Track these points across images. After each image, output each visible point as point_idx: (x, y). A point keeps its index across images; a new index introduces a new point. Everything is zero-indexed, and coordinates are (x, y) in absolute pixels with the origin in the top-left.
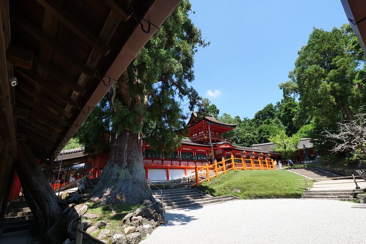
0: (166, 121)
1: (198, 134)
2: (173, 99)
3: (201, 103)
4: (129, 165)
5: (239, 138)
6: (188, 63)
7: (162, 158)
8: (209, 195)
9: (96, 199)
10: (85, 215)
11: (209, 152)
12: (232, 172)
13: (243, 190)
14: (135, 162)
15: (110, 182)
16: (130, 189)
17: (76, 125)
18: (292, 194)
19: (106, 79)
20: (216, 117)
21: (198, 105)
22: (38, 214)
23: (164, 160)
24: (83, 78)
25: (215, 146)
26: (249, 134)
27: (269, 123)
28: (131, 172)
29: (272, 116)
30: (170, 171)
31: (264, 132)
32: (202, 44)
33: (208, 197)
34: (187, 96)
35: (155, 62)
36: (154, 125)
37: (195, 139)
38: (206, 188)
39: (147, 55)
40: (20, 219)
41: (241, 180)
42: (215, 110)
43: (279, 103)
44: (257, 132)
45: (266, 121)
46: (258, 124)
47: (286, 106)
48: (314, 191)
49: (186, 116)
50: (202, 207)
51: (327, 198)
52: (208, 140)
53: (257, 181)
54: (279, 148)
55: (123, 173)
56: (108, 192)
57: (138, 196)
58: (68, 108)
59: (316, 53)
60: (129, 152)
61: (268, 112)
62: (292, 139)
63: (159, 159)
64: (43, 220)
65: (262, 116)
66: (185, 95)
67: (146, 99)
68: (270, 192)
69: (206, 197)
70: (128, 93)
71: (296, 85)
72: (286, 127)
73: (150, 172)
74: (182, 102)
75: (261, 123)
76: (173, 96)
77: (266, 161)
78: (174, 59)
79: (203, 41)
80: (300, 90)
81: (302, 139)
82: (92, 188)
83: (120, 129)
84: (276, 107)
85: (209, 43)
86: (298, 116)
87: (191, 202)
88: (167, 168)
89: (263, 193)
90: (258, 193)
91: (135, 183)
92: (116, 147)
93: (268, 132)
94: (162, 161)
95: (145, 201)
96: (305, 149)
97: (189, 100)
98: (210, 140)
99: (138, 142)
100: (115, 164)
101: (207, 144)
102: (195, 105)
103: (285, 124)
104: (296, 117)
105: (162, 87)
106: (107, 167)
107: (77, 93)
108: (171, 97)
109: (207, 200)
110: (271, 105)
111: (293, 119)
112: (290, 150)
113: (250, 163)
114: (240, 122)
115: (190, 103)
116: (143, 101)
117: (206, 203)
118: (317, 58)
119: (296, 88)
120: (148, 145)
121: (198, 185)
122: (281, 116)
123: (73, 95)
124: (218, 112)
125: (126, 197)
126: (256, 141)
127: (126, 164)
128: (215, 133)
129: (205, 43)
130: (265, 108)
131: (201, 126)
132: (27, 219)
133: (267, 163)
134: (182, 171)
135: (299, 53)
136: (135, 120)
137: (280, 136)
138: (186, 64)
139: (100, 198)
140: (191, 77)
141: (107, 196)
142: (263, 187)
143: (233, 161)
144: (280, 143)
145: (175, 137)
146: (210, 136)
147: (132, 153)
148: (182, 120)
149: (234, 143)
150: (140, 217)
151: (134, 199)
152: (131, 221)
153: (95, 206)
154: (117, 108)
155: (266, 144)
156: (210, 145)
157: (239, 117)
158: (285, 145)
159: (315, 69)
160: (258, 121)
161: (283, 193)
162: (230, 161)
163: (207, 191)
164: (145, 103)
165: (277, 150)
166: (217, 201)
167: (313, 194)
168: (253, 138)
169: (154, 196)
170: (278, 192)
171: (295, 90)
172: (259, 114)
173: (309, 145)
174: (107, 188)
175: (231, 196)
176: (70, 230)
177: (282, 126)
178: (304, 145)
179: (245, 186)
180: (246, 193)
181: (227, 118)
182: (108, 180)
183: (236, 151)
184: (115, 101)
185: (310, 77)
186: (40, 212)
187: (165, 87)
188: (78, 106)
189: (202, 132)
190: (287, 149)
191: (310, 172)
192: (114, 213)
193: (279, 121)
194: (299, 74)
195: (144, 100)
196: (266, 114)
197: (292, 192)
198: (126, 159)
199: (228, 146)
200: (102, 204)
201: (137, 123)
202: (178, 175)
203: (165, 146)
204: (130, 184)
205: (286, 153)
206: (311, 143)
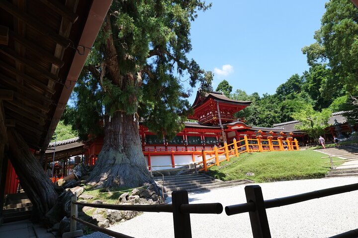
0: (166, 102)
1: (206, 115)
2: (171, 76)
3: (204, 77)
4: (126, 148)
5: (257, 118)
6: (183, 31)
7: (166, 144)
8: (219, 180)
9: (94, 183)
10: (81, 196)
11: (219, 135)
12: (246, 154)
13: (258, 173)
14: (132, 145)
15: (106, 166)
16: (128, 172)
17: (62, 103)
18: (315, 174)
19: (80, 48)
20: (228, 95)
21: (201, 80)
22: (36, 201)
23: (168, 146)
24: (59, 50)
25: (226, 128)
26: (269, 113)
27: (293, 97)
28: (128, 156)
29: (298, 89)
30: (176, 158)
31: (288, 109)
32: (202, 7)
33: (217, 182)
34: (187, 70)
35: (143, 33)
36: (152, 105)
37: (203, 121)
38: (216, 172)
39: (133, 25)
40: (20, 210)
41: (256, 163)
42: (228, 87)
43: (306, 72)
44: (279, 110)
45: (290, 95)
46: (280, 100)
47: (315, 75)
48: (341, 169)
49: (187, 93)
50: (209, 191)
51: (355, 175)
52: (218, 121)
53: (274, 163)
54: (304, 125)
55: (120, 157)
56: (105, 176)
57: (137, 179)
58: (51, 85)
59: (347, 3)
60: (125, 135)
61: (293, 84)
62: (321, 114)
63: (162, 144)
64: (41, 206)
65: (286, 90)
66: (184, 69)
67: (139, 77)
68: (289, 173)
69: (215, 182)
70: (118, 71)
71: (322, 47)
72: (315, 101)
73: (153, 159)
74: (181, 78)
75: (285, 99)
76: (171, 71)
77: (288, 141)
78: (166, 28)
79: (203, 3)
80: (328, 52)
81: (335, 114)
82: (89, 175)
83: (113, 111)
84: (302, 78)
85: (211, 5)
86: (325, 85)
87: (197, 187)
88: (171, 155)
89: (282, 174)
90: (275, 175)
91: (133, 167)
92: (110, 131)
93: (292, 108)
94: (166, 147)
95: (144, 184)
96: (337, 125)
97: (189, 75)
98: (220, 121)
99: (134, 124)
100: (111, 149)
101: (217, 125)
102: (197, 80)
103: (314, 98)
104: (323, 87)
105: (158, 62)
106: (103, 152)
107: (56, 67)
108: (168, 72)
109: (216, 185)
110: (297, 76)
111: (320, 90)
112: (319, 127)
113: (268, 144)
114: (259, 99)
115: (192, 78)
116: (135, 79)
117: (214, 188)
118: (348, 10)
119: (323, 51)
120: (148, 131)
121: (206, 170)
122: (309, 88)
123: (52, 69)
124: (230, 89)
125: (124, 180)
126: (278, 120)
127: (123, 148)
128: (226, 113)
129: (206, 5)
130: (289, 81)
131: (208, 106)
132: (27, 210)
133: (289, 143)
134: (189, 157)
135: (326, 6)
136: (128, 99)
137: (305, 112)
138: (181, 32)
139: (97, 183)
140: (188, 48)
141: (103, 181)
142: (281, 169)
143: (247, 142)
144: (305, 119)
145: (177, 118)
146: (219, 116)
147: (128, 136)
148: (183, 99)
149: (252, 124)
150: (137, 197)
151: (132, 182)
152: (127, 200)
153: (92, 189)
154: (107, 87)
155: (289, 122)
156: (220, 126)
157: (257, 94)
158: (312, 122)
159: (346, 25)
160: (280, 96)
161: (304, 173)
162: (244, 143)
163: (216, 175)
164: (139, 81)
165: (302, 128)
166: (227, 186)
167: (339, 173)
168: (274, 117)
169: (156, 182)
170: (298, 173)
171: (322, 54)
172: (282, 88)
173: (342, 120)
174: (104, 173)
175: (244, 181)
176: (66, 208)
177: (310, 100)
178: (336, 121)
179: (260, 169)
180: (261, 176)
181: (241, 95)
182: (105, 165)
183: (250, 132)
184: (104, 80)
185: (340, 35)
186: (38, 199)
187: (161, 62)
188: (60, 81)
189: (211, 113)
190: (314, 126)
191: (343, 151)
192: (111, 194)
193: (307, 95)
194: (325, 33)
195: (137, 78)
196: (291, 87)
197: (315, 172)
198: (122, 142)
199: (242, 127)
200: (99, 187)
201: (130, 103)
202: (184, 161)
203: (165, 128)
204: (128, 168)
205: (314, 131)
206: (344, 118)
